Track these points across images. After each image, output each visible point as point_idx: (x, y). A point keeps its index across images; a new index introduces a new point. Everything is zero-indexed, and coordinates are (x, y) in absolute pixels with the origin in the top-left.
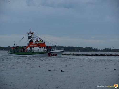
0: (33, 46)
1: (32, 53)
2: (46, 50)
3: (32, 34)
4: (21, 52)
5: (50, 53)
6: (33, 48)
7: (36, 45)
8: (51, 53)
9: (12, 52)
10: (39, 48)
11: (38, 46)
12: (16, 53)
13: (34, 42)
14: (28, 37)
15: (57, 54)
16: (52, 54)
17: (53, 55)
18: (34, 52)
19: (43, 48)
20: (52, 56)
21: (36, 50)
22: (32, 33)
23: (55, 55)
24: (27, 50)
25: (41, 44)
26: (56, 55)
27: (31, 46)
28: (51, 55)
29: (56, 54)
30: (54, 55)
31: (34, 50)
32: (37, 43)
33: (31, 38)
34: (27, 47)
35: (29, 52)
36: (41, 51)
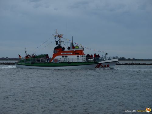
1: (67, 64)
6: (66, 57)
7: (72, 53)
8: (102, 64)
10: (78, 57)
12: (35, 64)
13: (66, 49)
21: (73, 59)
22: (60, 35)
23: (107, 66)
24: (56, 60)
25: (79, 53)
28: (101, 66)
32: (75, 50)
33: (59, 43)
34: (54, 56)
35: (60, 63)
36: (83, 61)
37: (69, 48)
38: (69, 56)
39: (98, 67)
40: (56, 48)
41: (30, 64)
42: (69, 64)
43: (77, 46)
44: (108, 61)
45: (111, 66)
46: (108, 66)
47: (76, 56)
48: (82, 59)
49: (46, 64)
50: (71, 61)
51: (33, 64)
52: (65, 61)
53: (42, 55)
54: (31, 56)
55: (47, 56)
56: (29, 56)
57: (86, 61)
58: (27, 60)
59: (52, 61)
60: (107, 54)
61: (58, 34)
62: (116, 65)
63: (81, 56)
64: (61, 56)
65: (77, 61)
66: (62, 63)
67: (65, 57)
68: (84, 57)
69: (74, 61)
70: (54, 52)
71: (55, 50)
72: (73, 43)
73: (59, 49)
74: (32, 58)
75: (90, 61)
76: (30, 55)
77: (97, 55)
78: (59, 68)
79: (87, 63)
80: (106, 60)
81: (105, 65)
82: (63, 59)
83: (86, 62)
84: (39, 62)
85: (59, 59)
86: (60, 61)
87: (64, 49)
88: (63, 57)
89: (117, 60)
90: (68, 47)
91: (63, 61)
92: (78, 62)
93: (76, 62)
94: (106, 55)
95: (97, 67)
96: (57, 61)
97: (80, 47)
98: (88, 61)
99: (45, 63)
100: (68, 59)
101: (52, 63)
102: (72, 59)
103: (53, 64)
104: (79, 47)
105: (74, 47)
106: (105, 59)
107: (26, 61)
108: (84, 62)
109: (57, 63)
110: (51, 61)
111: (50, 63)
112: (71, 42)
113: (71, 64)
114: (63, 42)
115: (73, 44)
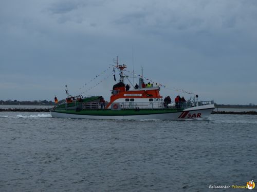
0: (131, 95)
1: (133, 112)
6: (132, 100)
7: (141, 95)
10: (151, 100)
11: (147, 97)
12: (81, 112)
13: (132, 89)
15: (200, 114)
17: (191, 115)
20: (188, 118)
21: (143, 104)
22: (122, 66)
23: (196, 115)
24: (116, 106)
25: (152, 94)
27: (125, 95)
28: (187, 115)
30: (194, 115)
31: (137, 104)
32: (145, 89)
34: (113, 98)
35: (122, 109)
37: (137, 87)
38: (136, 100)
39: (184, 117)
40: (115, 87)
41: (75, 112)
42: (138, 111)
43: (149, 83)
44: (198, 107)
45: (204, 116)
46: (199, 115)
47: (147, 100)
48: (157, 104)
49: (100, 112)
50: (140, 108)
51: (79, 111)
52: (131, 108)
53: (93, 97)
54: (76, 98)
55: (101, 99)
56: (72, 99)
57: (164, 107)
58: (69, 105)
59: (110, 107)
60: (197, 96)
61: (118, 65)
62: (212, 113)
63: (155, 100)
64: (125, 99)
65: (150, 107)
66: (125, 109)
67: (130, 101)
68: (161, 101)
69: (144, 107)
70: (112, 93)
71: (114, 89)
72: (143, 78)
73: (120, 89)
74: (77, 102)
75: (171, 107)
76: (74, 98)
77: (181, 97)
78: (121, 118)
79: (165, 111)
80: (196, 106)
81: (195, 114)
82: (127, 103)
83: (164, 109)
84: (88, 109)
85: (121, 104)
86: (122, 107)
87: (128, 87)
88: (127, 100)
90: (135, 85)
91: (126, 107)
92: (151, 109)
93: (149, 109)
94: (196, 98)
95: (182, 117)
96: (117, 108)
97: (154, 85)
98: (168, 107)
99: (98, 110)
100: (135, 104)
101: (110, 109)
103: (110, 112)
104: (152, 85)
105: (144, 86)
106: (193, 105)
107: (68, 107)
108: (161, 109)
110: (108, 106)
111: (106, 109)
112: (140, 77)
113: (140, 112)
114: (127, 77)
115: (142, 80)
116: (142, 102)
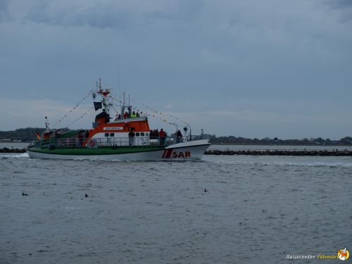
0: (111, 128)
1: (109, 150)
2: (155, 141)
3: (105, 94)
4: (73, 148)
5: (171, 149)
6: (112, 135)
7: (122, 128)
8: (173, 151)
9: (43, 146)
11: (127, 131)
12: (56, 150)
14: (95, 103)
15: (190, 153)
16: (174, 153)
17: (178, 154)
18: (116, 147)
19: (143, 134)
20: (175, 157)
21: (123, 140)
22: (104, 91)
25: (135, 126)
26: (188, 154)
27: (104, 129)
28: (172, 155)
29: (186, 153)
30: (181, 155)
31: (116, 140)
32: (126, 121)
33: (103, 107)
35: (99, 147)
36: (140, 145)
38: (116, 134)
39: (168, 156)
40: (98, 117)
41: (47, 150)
42: (115, 150)
43: (134, 113)
47: (126, 134)
49: (76, 150)
50: (118, 144)
51: (53, 149)
52: (108, 145)
58: (45, 142)
59: (86, 145)
60: (185, 129)
64: (104, 134)
66: (102, 147)
67: (109, 137)
69: (122, 144)
73: (103, 119)
78: (95, 157)
81: (182, 153)
85: (98, 140)
86: (99, 145)
88: (107, 135)
89: (205, 142)
91: (104, 144)
96: (94, 144)
100: (112, 140)
101: (86, 147)
102: (119, 140)
103: (85, 150)
109: (94, 147)
113: (118, 150)
114: (111, 105)
116: (122, 138)
